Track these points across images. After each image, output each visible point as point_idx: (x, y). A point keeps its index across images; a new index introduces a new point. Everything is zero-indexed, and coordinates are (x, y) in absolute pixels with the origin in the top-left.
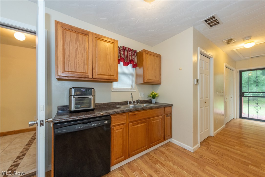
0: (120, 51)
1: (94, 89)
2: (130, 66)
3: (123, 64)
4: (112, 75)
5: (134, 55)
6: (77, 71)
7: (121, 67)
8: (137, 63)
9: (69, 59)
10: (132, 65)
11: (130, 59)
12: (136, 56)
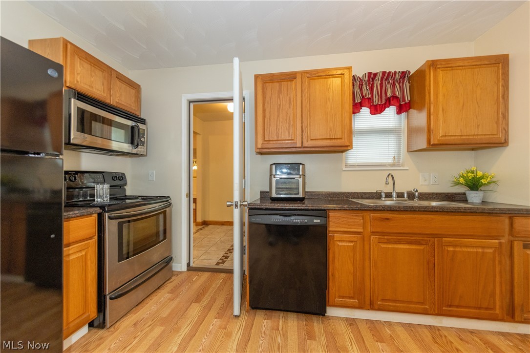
0: (362, 85)
1: (304, 165)
2: (391, 111)
3: (369, 112)
4: (337, 138)
5: (401, 84)
6: (280, 139)
7: (364, 119)
8: (410, 101)
9: (270, 123)
10: (395, 109)
11: (389, 95)
12: (407, 85)
